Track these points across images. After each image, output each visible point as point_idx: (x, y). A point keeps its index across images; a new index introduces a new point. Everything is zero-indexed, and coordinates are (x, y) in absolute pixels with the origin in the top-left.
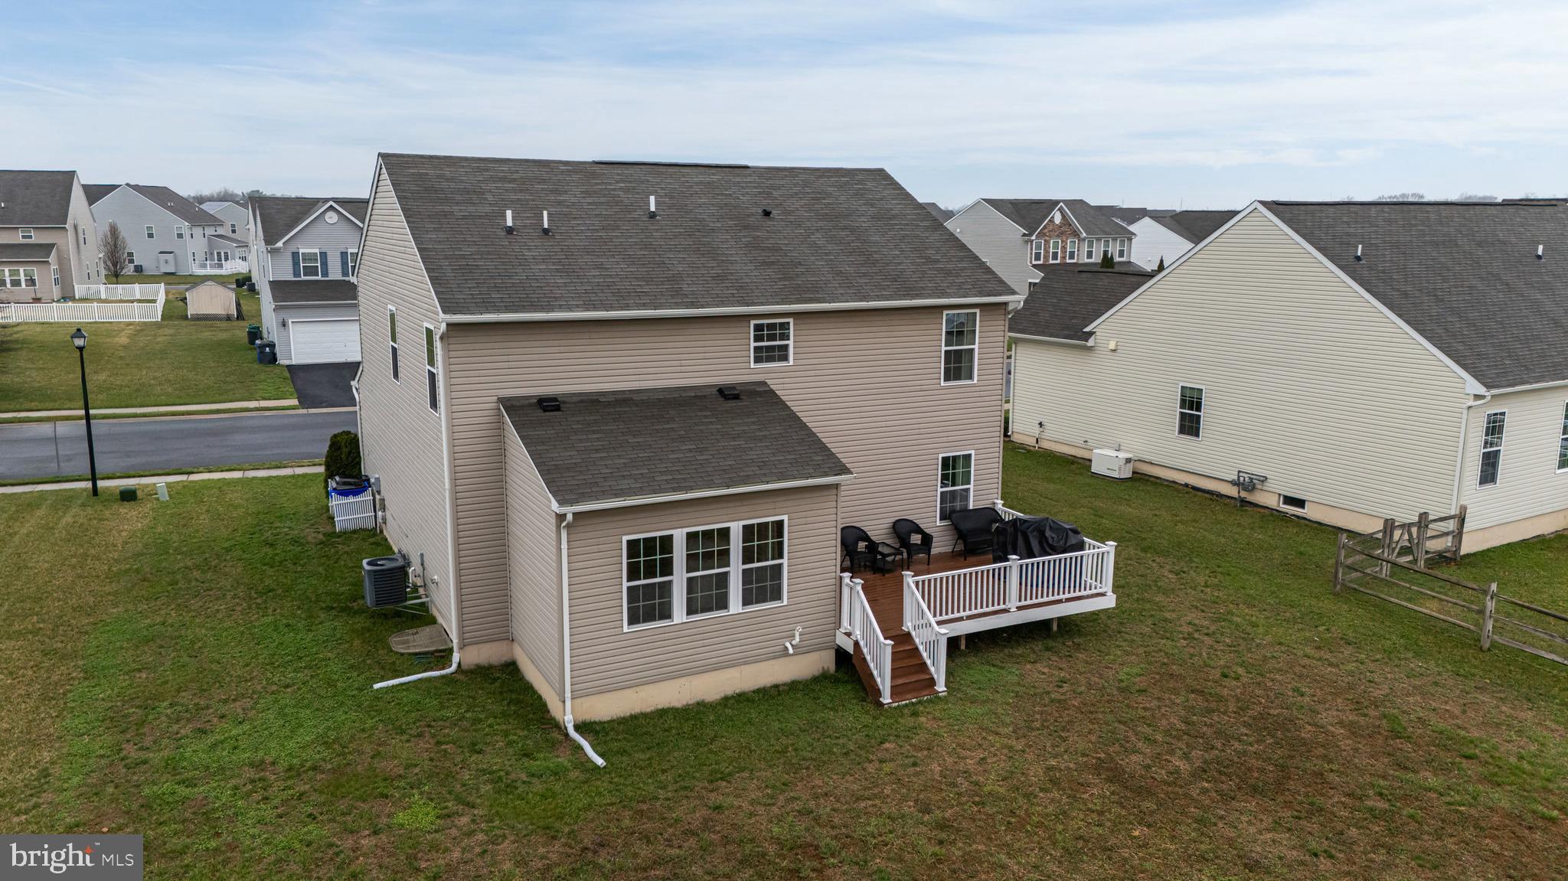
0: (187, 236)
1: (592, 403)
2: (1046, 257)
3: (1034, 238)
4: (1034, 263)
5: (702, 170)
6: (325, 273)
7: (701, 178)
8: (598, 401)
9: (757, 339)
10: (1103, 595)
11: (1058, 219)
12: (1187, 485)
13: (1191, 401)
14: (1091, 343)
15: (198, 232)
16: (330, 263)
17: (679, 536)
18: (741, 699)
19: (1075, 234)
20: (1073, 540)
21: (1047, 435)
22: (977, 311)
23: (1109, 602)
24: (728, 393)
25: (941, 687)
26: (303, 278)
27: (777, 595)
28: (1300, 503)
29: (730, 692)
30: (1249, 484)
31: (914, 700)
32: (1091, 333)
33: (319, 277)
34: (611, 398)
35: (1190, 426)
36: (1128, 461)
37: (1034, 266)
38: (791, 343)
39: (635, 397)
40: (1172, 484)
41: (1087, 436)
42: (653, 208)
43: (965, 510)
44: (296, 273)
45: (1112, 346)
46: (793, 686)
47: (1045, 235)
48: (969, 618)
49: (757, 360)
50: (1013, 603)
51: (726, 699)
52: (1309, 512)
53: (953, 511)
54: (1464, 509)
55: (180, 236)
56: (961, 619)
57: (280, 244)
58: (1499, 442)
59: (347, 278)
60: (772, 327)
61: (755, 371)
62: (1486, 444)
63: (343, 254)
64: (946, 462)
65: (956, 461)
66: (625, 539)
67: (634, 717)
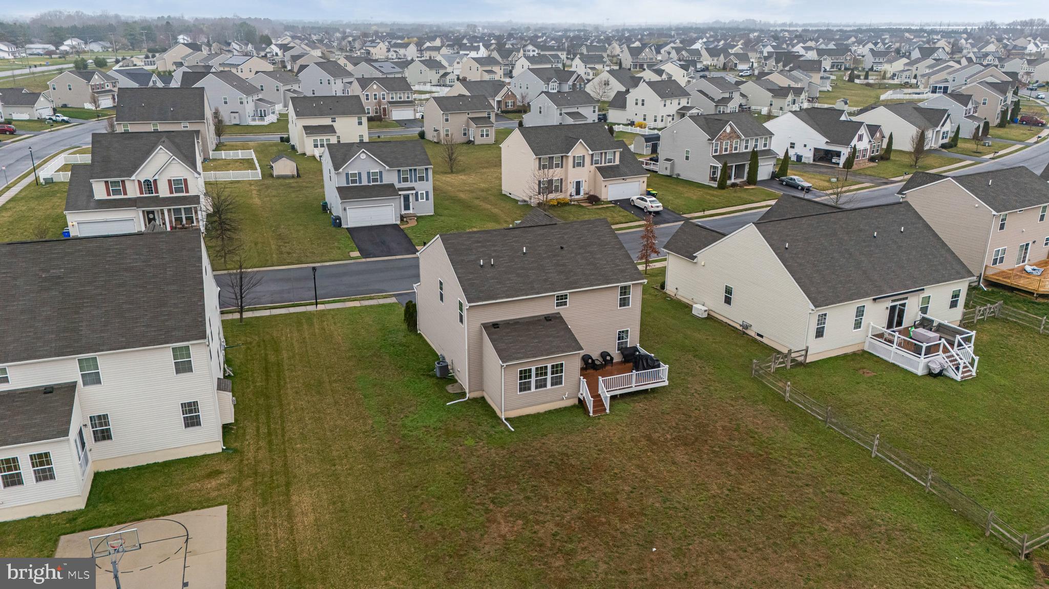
0: (245, 102)
1: (506, 324)
2: (721, 151)
3: (714, 141)
4: (714, 154)
5: (540, 227)
6: (360, 182)
7: (540, 232)
8: (509, 323)
9: (557, 300)
10: (664, 381)
11: (728, 129)
12: (726, 323)
13: (729, 291)
14: (695, 261)
15: (250, 99)
16: (362, 178)
17: (533, 369)
18: (550, 412)
19: (738, 137)
20: (656, 364)
21: (679, 293)
22: (631, 285)
23: (666, 383)
24: (547, 318)
25: (608, 411)
26: (351, 185)
27: (561, 383)
28: (762, 336)
29: (547, 410)
30: (747, 327)
31: (599, 415)
32: (696, 257)
33: (358, 184)
34: (513, 322)
35: (728, 301)
36: (705, 311)
37: (714, 156)
39: (520, 321)
40: (720, 323)
41: (693, 297)
42: (525, 251)
43: (626, 348)
44: (348, 183)
45: (703, 264)
46: (565, 409)
47: (720, 139)
48: (619, 389)
49: (557, 306)
50: (633, 385)
51: (546, 412)
52: (764, 340)
53: (622, 348)
54: (807, 347)
55: (241, 103)
56: (616, 390)
57: (341, 170)
58: (824, 323)
59: (370, 184)
60: (562, 296)
61: (556, 309)
62: (818, 325)
63: (368, 173)
64: (619, 333)
65: (623, 332)
66: (519, 370)
67: (520, 416)
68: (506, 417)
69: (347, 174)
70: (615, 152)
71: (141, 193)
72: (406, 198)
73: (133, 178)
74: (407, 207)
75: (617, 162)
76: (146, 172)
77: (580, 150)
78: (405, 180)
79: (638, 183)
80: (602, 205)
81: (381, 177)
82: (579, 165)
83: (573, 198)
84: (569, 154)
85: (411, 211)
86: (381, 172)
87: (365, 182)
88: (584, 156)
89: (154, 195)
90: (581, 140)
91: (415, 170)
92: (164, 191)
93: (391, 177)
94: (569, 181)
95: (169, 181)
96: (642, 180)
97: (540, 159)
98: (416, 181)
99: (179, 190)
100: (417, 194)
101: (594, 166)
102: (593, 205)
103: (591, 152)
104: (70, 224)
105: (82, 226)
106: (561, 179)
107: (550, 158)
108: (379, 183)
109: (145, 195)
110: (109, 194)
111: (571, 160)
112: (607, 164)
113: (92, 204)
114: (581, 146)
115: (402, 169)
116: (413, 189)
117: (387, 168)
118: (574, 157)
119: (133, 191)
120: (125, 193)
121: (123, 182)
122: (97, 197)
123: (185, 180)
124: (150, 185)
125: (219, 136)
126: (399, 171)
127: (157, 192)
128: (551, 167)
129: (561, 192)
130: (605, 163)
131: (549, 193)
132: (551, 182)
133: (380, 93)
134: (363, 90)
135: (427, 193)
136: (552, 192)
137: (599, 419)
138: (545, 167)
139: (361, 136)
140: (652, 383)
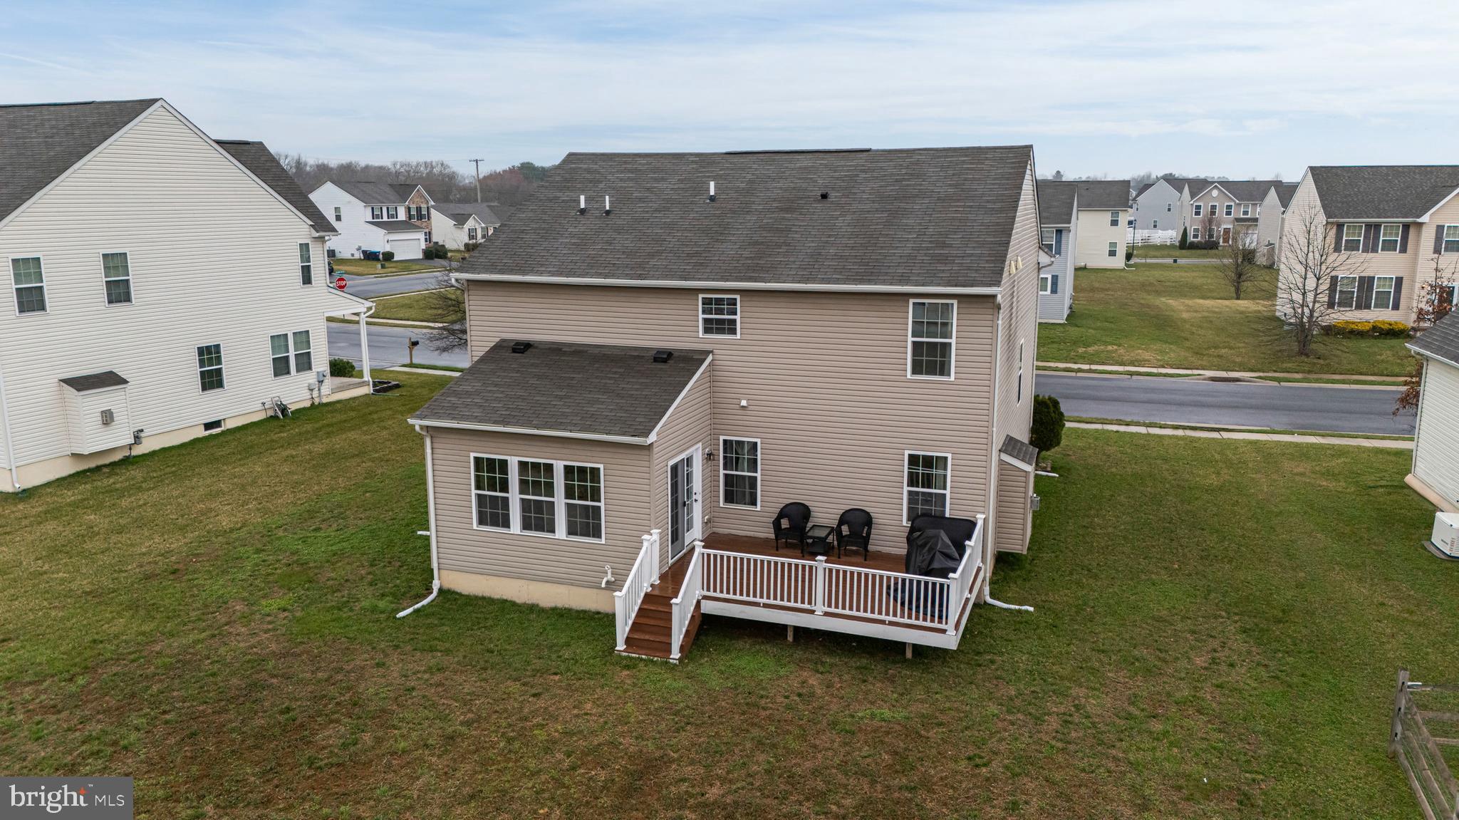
1: (556, 351)
5: (821, 155)
7: (805, 164)
8: (560, 350)
9: (706, 311)
10: (944, 631)
17: (513, 461)
22: (955, 302)
23: (950, 641)
24: (659, 356)
25: (675, 654)
27: (594, 533)
29: (560, 605)
31: (643, 657)
34: (573, 349)
38: (739, 314)
42: (712, 193)
48: (766, 606)
49: (707, 331)
50: (819, 606)
51: (554, 609)
53: (926, 514)
56: (756, 604)
60: (721, 301)
61: (702, 339)
64: (913, 460)
65: (928, 461)
66: (472, 455)
67: (483, 598)
68: (446, 586)
77: (1455, 210)
82: (1453, 247)
84: (1423, 220)
94: (1420, 285)
97: (1340, 226)
106: (1400, 280)
107: (1368, 226)
111: (1428, 237)
118: (1440, 228)
128: (1371, 247)
129: (1396, 306)
131: (1359, 307)
132: (1366, 283)
133: (1221, 207)
134: (1192, 198)
135: (1055, 278)
136: (1368, 307)
137: (627, 667)
138: (1352, 246)
139: (1113, 244)
140: (892, 623)
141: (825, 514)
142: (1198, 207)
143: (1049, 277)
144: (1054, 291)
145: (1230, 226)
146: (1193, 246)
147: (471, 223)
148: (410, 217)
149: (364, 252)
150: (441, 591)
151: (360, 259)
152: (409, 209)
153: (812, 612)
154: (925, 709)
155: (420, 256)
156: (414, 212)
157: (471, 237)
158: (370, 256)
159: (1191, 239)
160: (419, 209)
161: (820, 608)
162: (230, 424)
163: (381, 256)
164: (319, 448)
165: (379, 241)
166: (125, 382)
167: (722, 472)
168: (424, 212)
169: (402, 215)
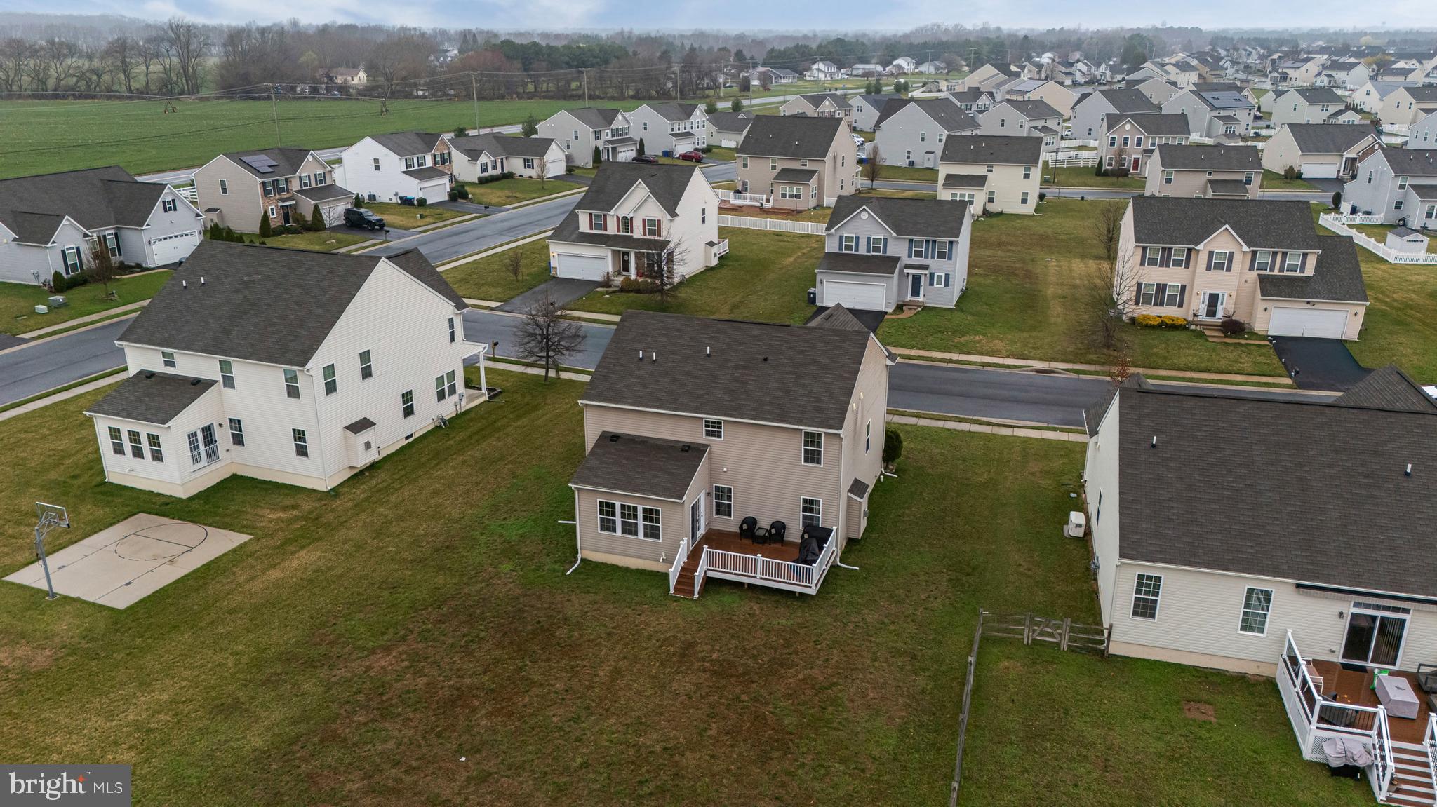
1: (631, 440)
5: (765, 327)
6: (857, 250)
7: (757, 333)
8: (634, 440)
9: (706, 426)
10: (810, 587)
13: (1100, 500)
22: (823, 433)
23: (814, 591)
24: (686, 448)
25: (696, 596)
26: (844, 252)
27: (658, 537)
30: (1096, 568)
31: (683, 597)
32: (1097, 434)
33: (853, 252)
34: (638, 439)
35: (1098, 517)
36: (1078, 526)
38: (722, 430)
39: (650, 441)
42: (708, 352)
44: (840, 249)
45: (1098, 447)
46: (664, 574)
49: (707, 435)
51: (638, 569)
53: (811, 525)
54: (1111, 626)
55: (940, 141)
56: (731, 573)
57: (833, 230)
58: (1157, 594)
59: (869, 254)
60: (713, 422)
61: (705, 439)
62: (1138, 592)
63: (869, 239)
64: (805, 501)
65: (811, 502)
66: (598, 500)
67: (602, 563)
68: (584, 557)
69: (841, 237)
70: (1305, 255)
71: (619, 231)
72: (916, 280)
73: (612, 212)
74: (916, 292)
75: (1310, 271)
76: (624, 208)
77: (1223, 241)
78: (918, 254)
79: (1344, 314)
80: (1246, 339)
81: (885, 246)
82: (1219, 266)
83: (1199, 319)
84: (1200, 247)
85: (921, 299)
86: (886, 240)
87: (862, 250)
88: (1231, 254)
89: (629, 234)
90: (1227, 226)
91: (934, 242)
92: (637, 233)
93: (898, 248)
94: (1195, 292)
95: (644, 220)
96: (1352, 310)
97: (1144, 249)
98: (933, 257)
99: (652, 232)
100: (932, 275)
101: (1256, 273)
102: (1226, 336)
103: (1245, 248)
104: (551, 254)
105: (562, 258)
106: (1184, 287)
107: (1164, 249)
108: (881, 254)
109: (621, 234)
110: (591, 228)
111: (1203, 259)
112: (1285, 273)
113: (574, 236)
114: (1226, 236)
115: (915, 238)
116: (926, 267)
117: (894, 234)
118: (1211, 253)
119: (612, 229)
120: (606, 230)
121: (605, 215)
122: (581, 230)
123: (659, 221)
124: (626, 223)
125: (872, 181)
126: (911, 241)
127: (632, 232)
128: (1165, 263)
129: (1181, 305)
130: (1281, 270)
131: (1155, 305)
132: (1161, 288)
133: (1133, 137)
134: (1108, 131)
135: (947, 276)
136: (1162, 305)
137: (675, 601)
138: (1153, 262)
139: (1025, 194)
140: (789, 583)
141: (764, 522)
142: (1113, 139)
143: (944, 275)
144: (947, 285)
145: (1140, 156)
146: (1106, 174)
147: (484, 158)
148: (436, 163)
149: (401, 198)
150: (582, 559)
151: (397, 203)
152: (435, 156)
153: (755, 577)
154: (800, 620)
155: (446, 198)
156: (438, 159)
157: (484, 171)
158: (406, 202)
159: (1106, 166)
160: (442, 155)
161: (759, 576)
162: (417, 435)
163: (415, 202)
164: (476, 453)
165: (413, 189)
166: (374, 424)
167: (714, 500)
168: (447, 157)
169: (429, 163)
